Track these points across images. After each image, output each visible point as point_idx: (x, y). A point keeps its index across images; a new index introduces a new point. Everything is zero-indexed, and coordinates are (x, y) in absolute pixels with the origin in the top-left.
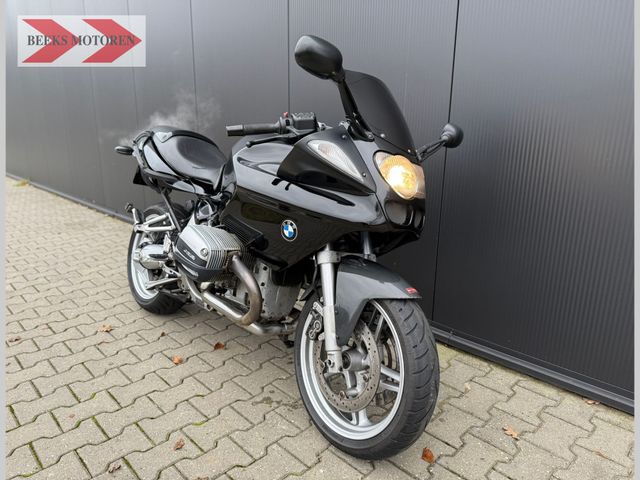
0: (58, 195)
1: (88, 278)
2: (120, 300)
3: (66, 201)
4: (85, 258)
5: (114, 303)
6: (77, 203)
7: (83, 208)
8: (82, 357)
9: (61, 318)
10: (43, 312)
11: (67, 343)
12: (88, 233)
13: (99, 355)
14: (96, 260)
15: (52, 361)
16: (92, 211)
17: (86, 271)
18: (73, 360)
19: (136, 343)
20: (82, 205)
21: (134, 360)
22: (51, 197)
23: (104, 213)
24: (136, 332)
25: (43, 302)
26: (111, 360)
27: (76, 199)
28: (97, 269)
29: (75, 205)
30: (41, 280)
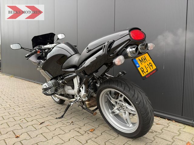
0: (23, 79)
1: (37, 103)
2: (51, 110)
3: (26, 81)
4: (35, 97)
5: (49, 111)
6: (30, 81)
7: (32, 83)
8: (41, 131)
9: (29, 116)
10: (22, 114)
11: (33, 125)
12: (35, 89)
13: (48, 131)
14: (40, 97)
15: (28, 133)
16: (35, 84)
17: (36, 101)
18: (37, 132)
19: (62, 125)
20: (32, 82)
21: (63, 132)
22: (21, 80)
23: (39, 84)
24: (61, 121)
25: (22, 111)
26: (54, 132)
27: (30, 80)
28: (40, 100)
29: (29, 82)
30: (20, 103)
